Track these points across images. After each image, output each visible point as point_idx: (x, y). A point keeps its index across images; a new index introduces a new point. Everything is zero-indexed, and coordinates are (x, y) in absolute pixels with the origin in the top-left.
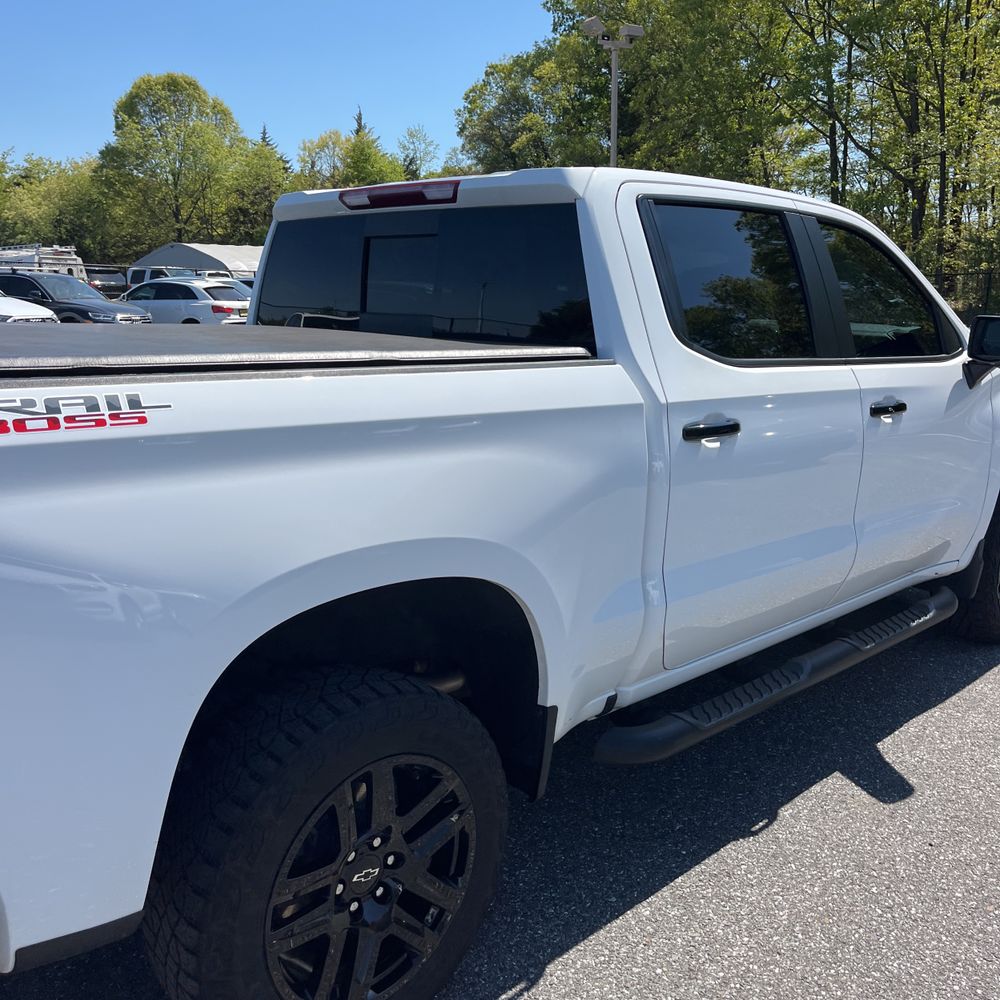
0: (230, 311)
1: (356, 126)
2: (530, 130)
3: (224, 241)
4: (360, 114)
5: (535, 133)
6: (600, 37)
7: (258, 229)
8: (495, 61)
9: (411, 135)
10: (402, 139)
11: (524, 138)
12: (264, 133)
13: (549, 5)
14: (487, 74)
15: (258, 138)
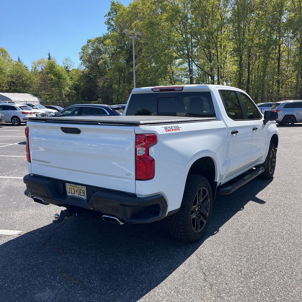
0: (27, 113)
1: (48, 57)
2: (103, 59)
3: (7, 91)
4: (49, 53)
5: (105, 60)
6: (129, 35)
7: (18, 88)
8: (90, 39)
9: (66, 60)
10: (63, 61)
11: (102, 61)
12: (19, 58)
13: (106, 23)
14: (88, 42)
15: (17, 60)
